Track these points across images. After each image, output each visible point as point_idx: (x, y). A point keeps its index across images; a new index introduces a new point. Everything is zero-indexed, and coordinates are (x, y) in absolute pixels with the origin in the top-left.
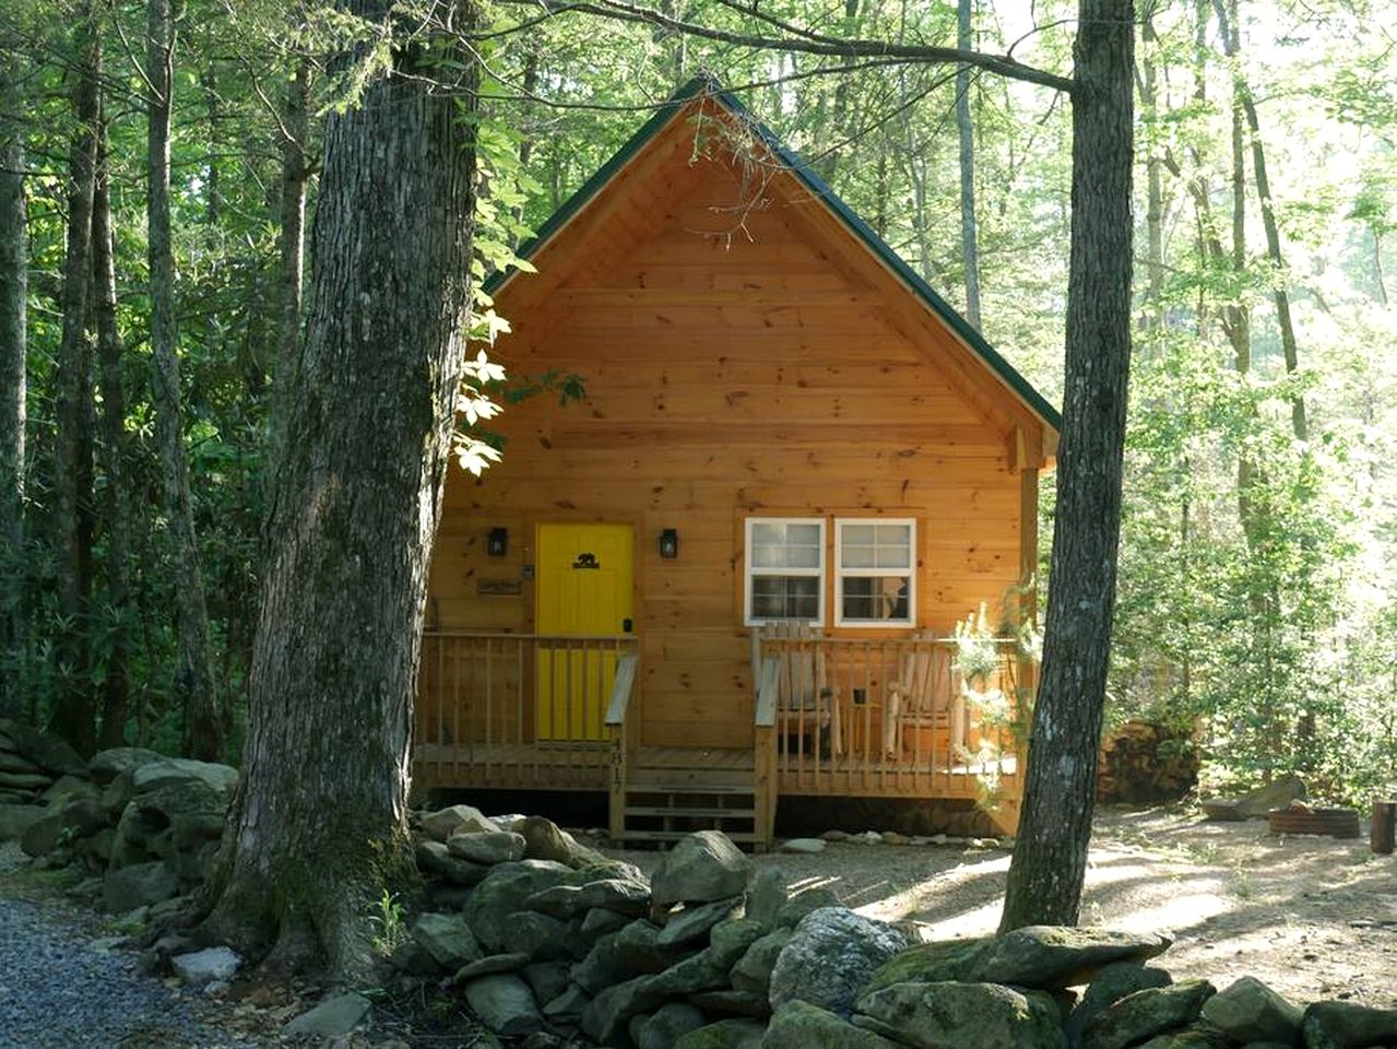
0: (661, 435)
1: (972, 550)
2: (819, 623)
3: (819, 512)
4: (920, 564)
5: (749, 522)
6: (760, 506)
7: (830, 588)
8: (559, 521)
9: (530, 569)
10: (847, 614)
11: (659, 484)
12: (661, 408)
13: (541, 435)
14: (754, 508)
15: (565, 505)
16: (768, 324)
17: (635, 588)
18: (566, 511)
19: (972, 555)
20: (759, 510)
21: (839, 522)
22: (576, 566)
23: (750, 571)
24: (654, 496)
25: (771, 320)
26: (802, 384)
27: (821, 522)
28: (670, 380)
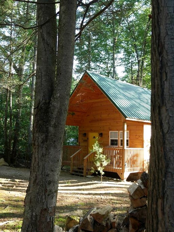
0: (101, 120)
2: (118, 146)
3: (117, 130)
5: (110, 132)
6: (111, 129)
7: (119, 141)
8: (91, 132)
9: (88, 138)
10: (121, 145)
11: (101, 127)
12: (101, 116)
13: (89, 121)
14: (110, 130)
15: (92, 130)
18: (92, 131)
20: (111, 130)
21: (120, 132)
22: (93, 138)
23: (110, 139)
28: (102, 113)
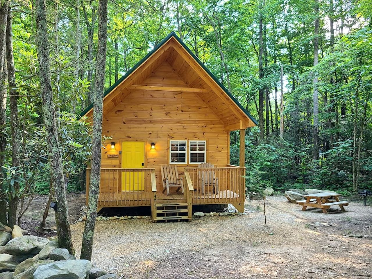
0: (151, 121)
1: (217, 147)
2: (186, 163)
4: (207, 150)
5: (171, 141)
7: (188, 155)
9: (120, 152)
10: (191, 161)
11: (151, 132)
12: (151, 115)
13: (123, 121)
14: (171, 138)
16: (175, 98)
17: (145, 156)
18: (129, 138)
19: (217, 148)
23: (171, 152)
24: (149, 135)
25: (175, 97)
26: (182, 111)
27: (186, 141)
28: (153, 109)
